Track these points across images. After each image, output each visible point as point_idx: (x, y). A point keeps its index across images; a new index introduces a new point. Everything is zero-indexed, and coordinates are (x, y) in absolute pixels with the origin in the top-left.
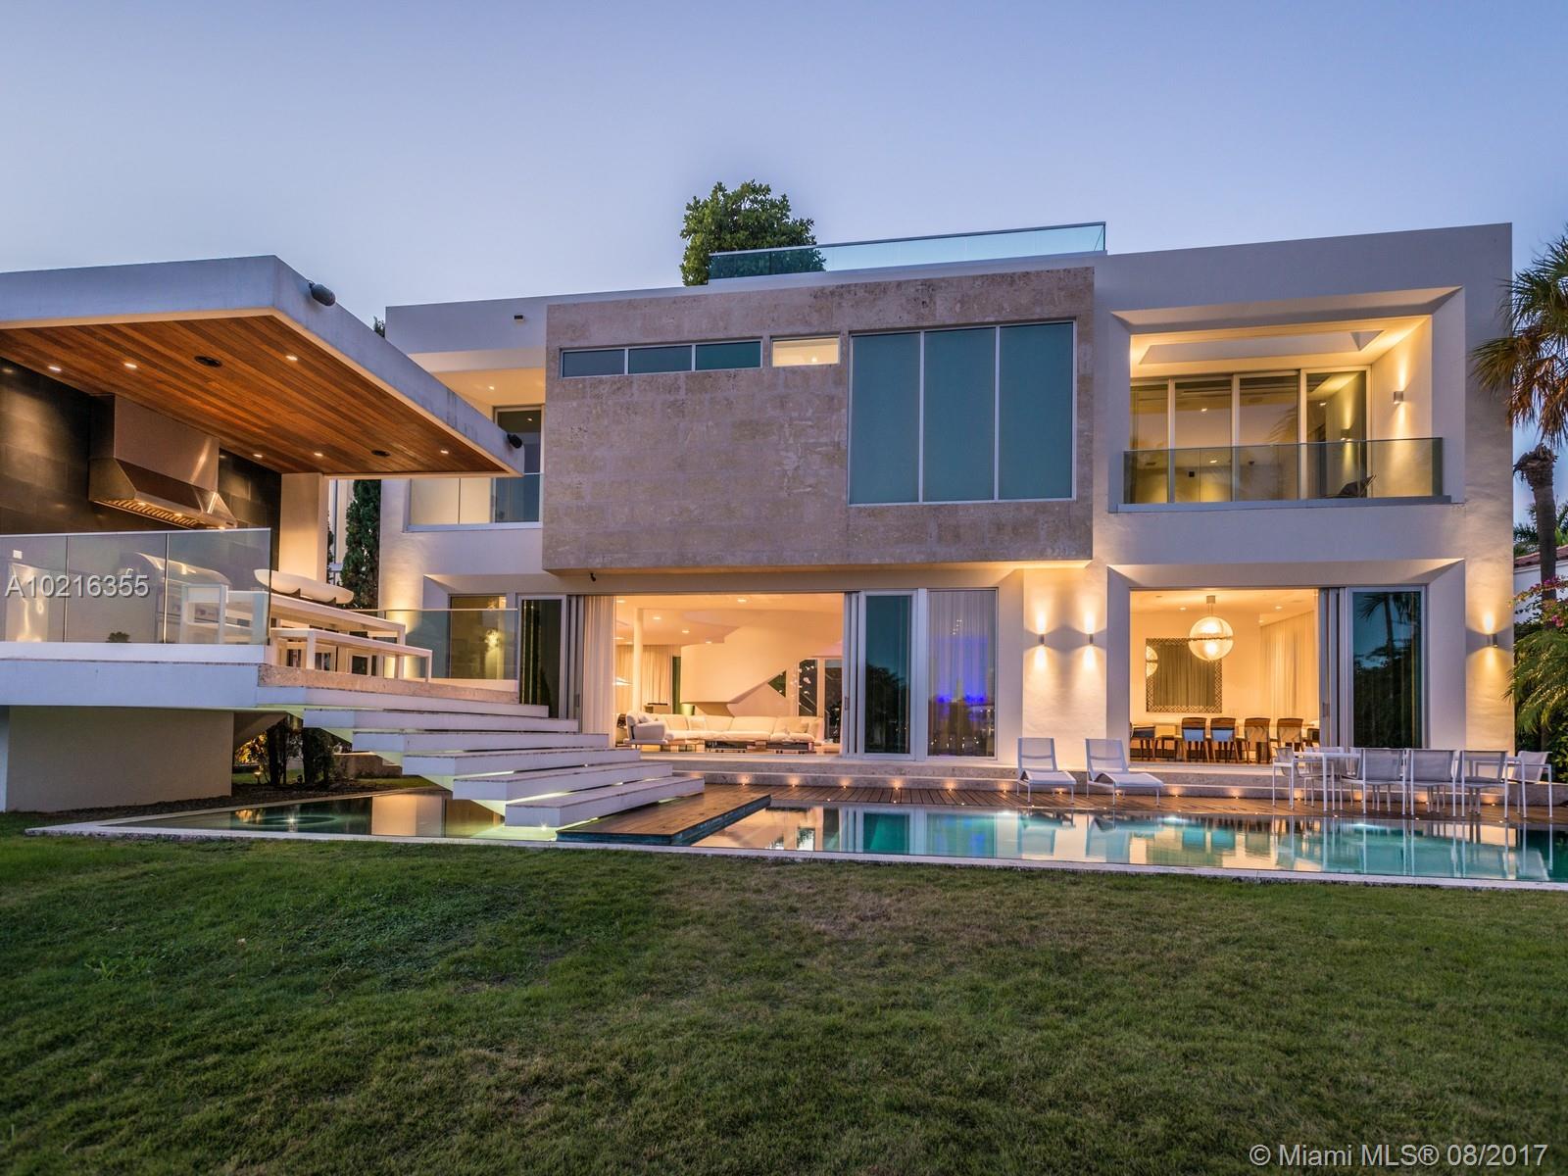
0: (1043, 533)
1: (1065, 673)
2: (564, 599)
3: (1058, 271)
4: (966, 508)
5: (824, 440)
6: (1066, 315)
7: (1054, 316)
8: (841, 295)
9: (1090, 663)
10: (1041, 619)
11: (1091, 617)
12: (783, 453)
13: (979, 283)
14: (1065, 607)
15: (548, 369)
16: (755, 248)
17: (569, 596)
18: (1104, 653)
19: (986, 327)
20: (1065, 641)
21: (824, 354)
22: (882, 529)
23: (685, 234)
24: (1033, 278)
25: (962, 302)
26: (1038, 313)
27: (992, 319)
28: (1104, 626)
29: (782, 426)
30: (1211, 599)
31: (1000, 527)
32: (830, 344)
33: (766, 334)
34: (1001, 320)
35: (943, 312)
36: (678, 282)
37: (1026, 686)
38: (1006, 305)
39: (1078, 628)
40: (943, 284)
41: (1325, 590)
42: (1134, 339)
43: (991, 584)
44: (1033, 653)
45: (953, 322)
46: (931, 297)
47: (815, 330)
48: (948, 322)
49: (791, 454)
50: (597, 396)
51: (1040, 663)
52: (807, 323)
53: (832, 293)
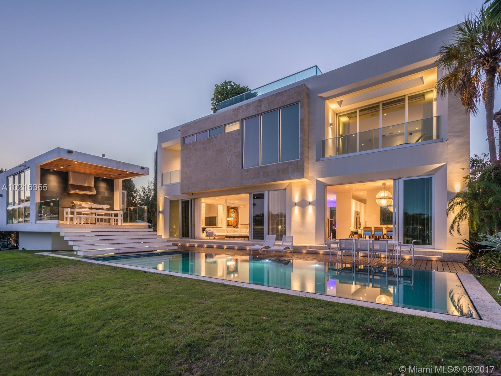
0: (290, 171)
1: (303, 214)
2: (190, 200)
3: (294, 87)
4: (270, 166)
5: (236, 151)
6: (297, 101)
7: (293, 102)
8: (239, 109)
9: (311, 211)
10: (296, 198)
11: (311, 197)
12: (227, 157)
13: (273, 97)
14: (303, 194)
15: (181, 143)
16: (227, 99)
17: (191, 199)
18: (315, 207)
19: (275, 110)
20: (303, 204)
21: (235, 127)
22: (249, 175)
23: (212, 99)
24: (287, 91)
25: (268, 104)
26: (289, 102)
27: (276, 107)
28: (315, 199)
29: (227, 149)
30: (384, 184)
31: (279, 171)
32: (237, 124)
33: (223, 124)
34: (279, 107)
35: (264, 108)
36: (212, 112)
37: (292, 219)
38: (280, 102)
39: (307, 200)
40: (264, 100)
41: (395, 180)
42: (327, 102)
43: (284, 188)
44: (294, 208)
45: (266, 110)
46: (261, 104)
47: (233, 121)
48: (265, 111)
49: (229, 157)
50: (190, 148)
51: (296, 211)
52: (232, 119)
53: (237, 109)
